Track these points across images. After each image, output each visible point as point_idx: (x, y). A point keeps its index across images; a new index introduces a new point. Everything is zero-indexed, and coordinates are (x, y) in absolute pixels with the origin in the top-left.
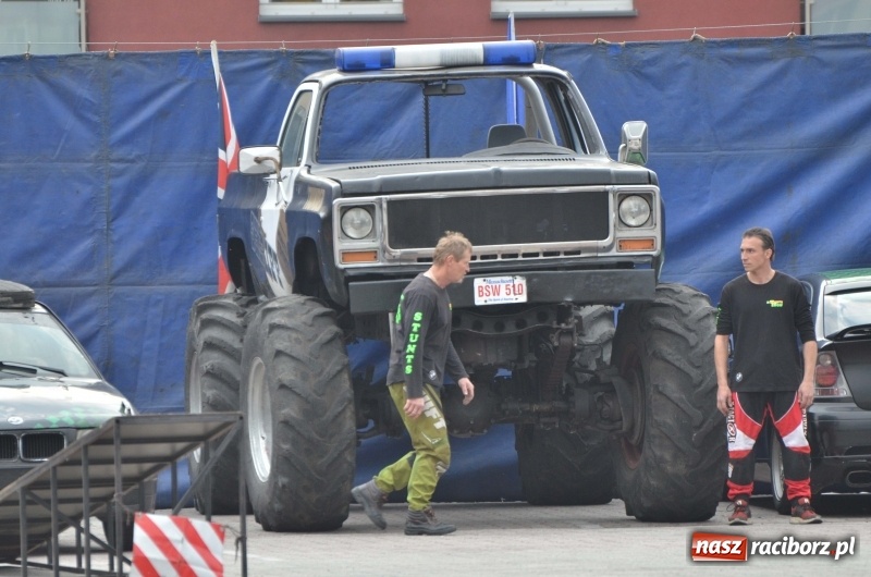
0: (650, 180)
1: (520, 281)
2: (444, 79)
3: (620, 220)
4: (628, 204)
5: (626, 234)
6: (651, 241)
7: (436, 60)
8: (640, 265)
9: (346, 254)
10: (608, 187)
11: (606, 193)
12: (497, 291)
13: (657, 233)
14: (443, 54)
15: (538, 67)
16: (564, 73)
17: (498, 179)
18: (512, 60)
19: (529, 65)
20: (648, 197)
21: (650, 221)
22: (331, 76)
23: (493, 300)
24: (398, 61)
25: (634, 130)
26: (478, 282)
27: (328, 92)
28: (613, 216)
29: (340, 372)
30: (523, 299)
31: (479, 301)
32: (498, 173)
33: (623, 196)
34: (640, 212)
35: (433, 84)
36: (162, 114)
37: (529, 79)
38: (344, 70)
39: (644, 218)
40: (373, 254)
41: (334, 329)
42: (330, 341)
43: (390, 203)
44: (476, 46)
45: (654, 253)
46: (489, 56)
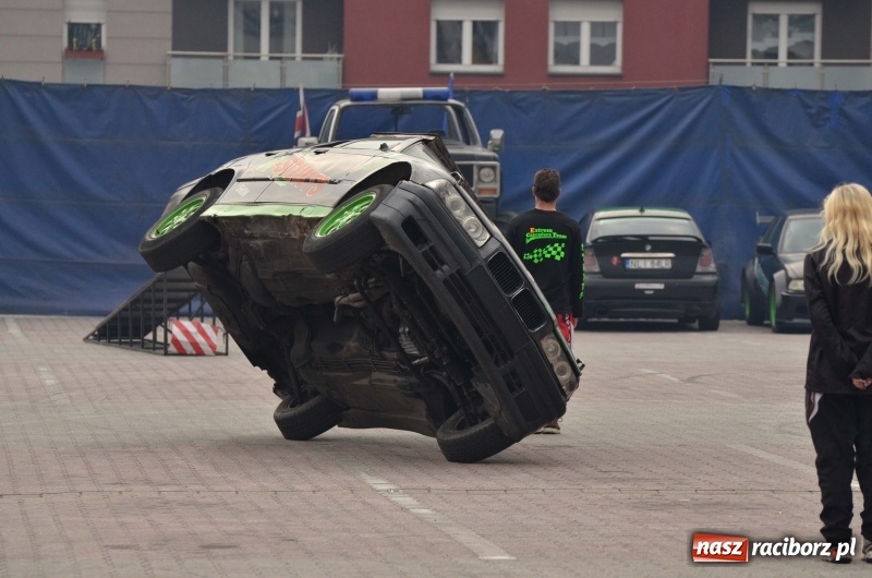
0: (494, 159)
3: (480, 180)
4: (485, 171)
5: (482, 186)
6: (494, 191)
7: (399, 96)
8: (490, 202)
10: (474, 162)
11: (472, 166)
13: (497, 186)
14: (402, 93)
15: (451, 101)
16: (462, 104)
18: (437, 97)
19: (446, 99)
20: (493, 168)
21: (494, 181)
22: (346, 103)
24: (379, 96)
25: (497, 134)
27: (343, 111)
28: (475, 177)
33: (481, 167)
34: (489, 176)
36: (276, 119)
37: (449, 108)
38: (352, 100)
39: (492, 178)
44: (418, 91)
45: (496, 196)
46: (426, 96)
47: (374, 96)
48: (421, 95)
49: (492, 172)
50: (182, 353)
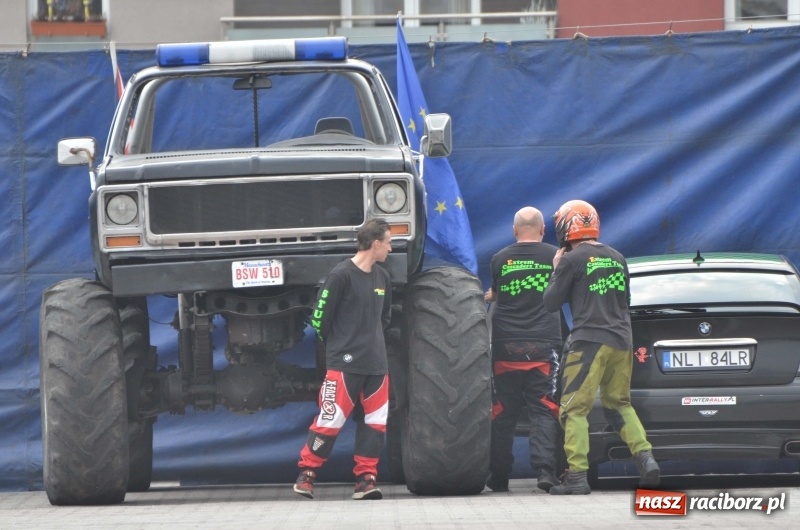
0: (405, 169)
1: (277, 265)
3: (376, 206)
4: (386, 191)
6: (405, 227)
7: (250, 56)
9: (110, 239)
10: (362, 175)
11: (360, 181)
12: (254, 274)
13: (410, 218)
14: (255, 50)
16: (370, 68)
17: (256, 168)
18: (326, 55)
19: (342, 60)
20: (403, 184)
21: (404, 209)
23: (250, 283)
24: (212, 57)
25: (437, 122)
26: (236, 265)
28: (368, 203)
29: (107, 352)
30: (279, 281)
31: (237, 283)
32: (256, 161)
33: (379, 184)
34: (394, 199)
37: (358, 74)
38: (161, 66)
39: (400, 203)
40: (137, 239)
41: (108, 310)
42: (100, 323)
43: (151, 190)
44: (286, 44)
45: (409, 238)
46: (303, 54)
47: (203, 57)
48: (292, 52)
49: (399, 191)
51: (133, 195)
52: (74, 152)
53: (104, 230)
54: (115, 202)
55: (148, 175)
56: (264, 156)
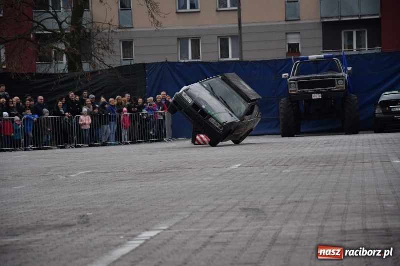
0: (343, 77)
1: (320, 95)
2: (319, 61)
3: (338, 84)
4: (340, 81)
5: (338, 86)
6: (343, 87)
7: (316, 58)
8: (341, 91)
9: (291, 91)
11: (335, 79)
12: (316, 96)
16: (337, 59)
17: (316, 78)
18: (329, 57)
21: (343, 84)
22: (298, 61)
23: (315, 98)
24: (309, 58)
25: (349, 68)
26: (313, 95)
28: (336, 83)
29: (291, 111)
30: (321, 97)
31: (313, 98)
33: (338, 80)
35: (316, 62)
37: (335, 61)
38: (300, 60)
40: (295, 91)
41: (291, 103)
42: (289, 105)
43: (298, 82)
44: (322, 56)
45: (344, 89)
46: (325, 57)
47: (307, 58)
49: (342, 81)
50: (199, 144)
51: (295, 83)
52: (285, 76)
53: (290, 89)
54: (292, 84)
55: (297, 79)
56: (318, 76)
